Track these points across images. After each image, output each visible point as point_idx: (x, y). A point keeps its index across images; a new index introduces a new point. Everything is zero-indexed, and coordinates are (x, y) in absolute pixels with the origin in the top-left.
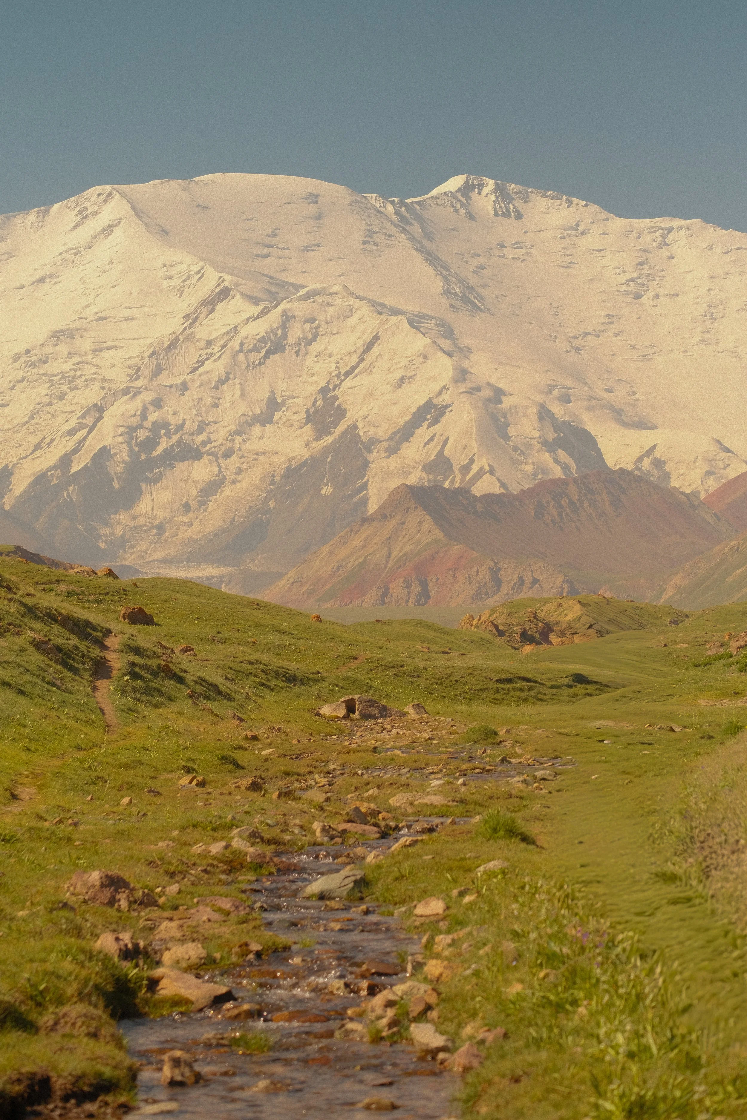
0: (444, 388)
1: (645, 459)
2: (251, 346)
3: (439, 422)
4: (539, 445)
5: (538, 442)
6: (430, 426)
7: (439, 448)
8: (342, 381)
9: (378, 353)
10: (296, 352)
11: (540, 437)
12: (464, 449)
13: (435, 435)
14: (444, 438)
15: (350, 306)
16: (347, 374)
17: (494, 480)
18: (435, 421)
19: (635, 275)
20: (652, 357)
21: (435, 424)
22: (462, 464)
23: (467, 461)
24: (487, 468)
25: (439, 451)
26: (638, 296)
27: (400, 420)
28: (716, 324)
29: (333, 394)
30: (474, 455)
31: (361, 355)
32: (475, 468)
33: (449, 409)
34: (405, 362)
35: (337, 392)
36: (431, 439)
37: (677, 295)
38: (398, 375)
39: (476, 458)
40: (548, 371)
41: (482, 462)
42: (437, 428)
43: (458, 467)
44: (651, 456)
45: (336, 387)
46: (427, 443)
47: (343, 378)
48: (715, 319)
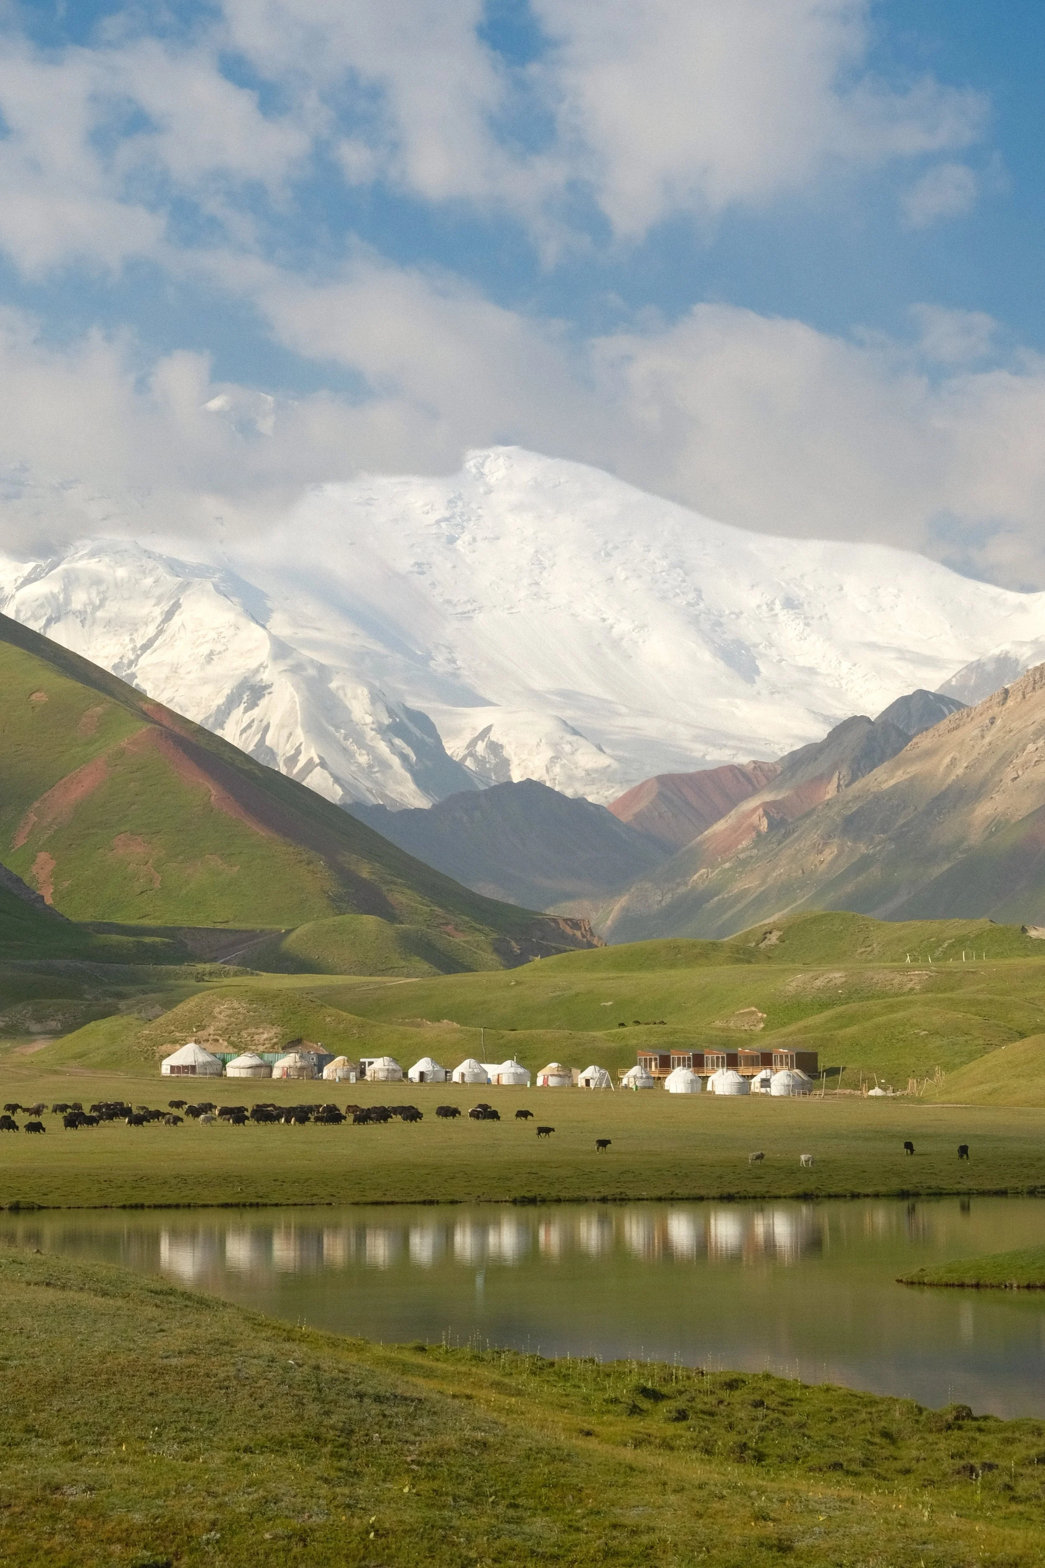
0: (261, 665)
1: (480, 742)
2: (29, 614)
3: (257, 705)
4: (373, 733)
5: (372, 729)
6: (246, 710)
7: (259, 736)
8: (138, 657)
9: (180, 624)
10: (81, 622)
11: (373, 723)
12: (289, 738)
13: (253, 721)
14: (265, 723)
15: (142, 566)
16: (145, 647)
17: (326, 774)
18: (252, 705)
19: (447, 514)
20: (471, 614)
21: (252, 709)
22: (288, 755)
23: (293, 752)
24: (317, 761)
25: (260, 740)
26: (452, 540)
27: (211, 703)
28: (545, 574)
29: (129, 672)
30: (301, 744)
31: (159, 625)
32: (302, 761)
33: (269, 691)
34: (213, 634)
35: (133, 669)
36: (249, 726)
37: (498, 539)
38: (205, 650)
39: (303, 748)
40: (354, 634)
41: (310, 753)
42: (256, 712)
43: (283, 758)
44: (486, 739)
45: (131, 663)
46: (244, 731)
47: (139, 652)
48: (545, 568)
